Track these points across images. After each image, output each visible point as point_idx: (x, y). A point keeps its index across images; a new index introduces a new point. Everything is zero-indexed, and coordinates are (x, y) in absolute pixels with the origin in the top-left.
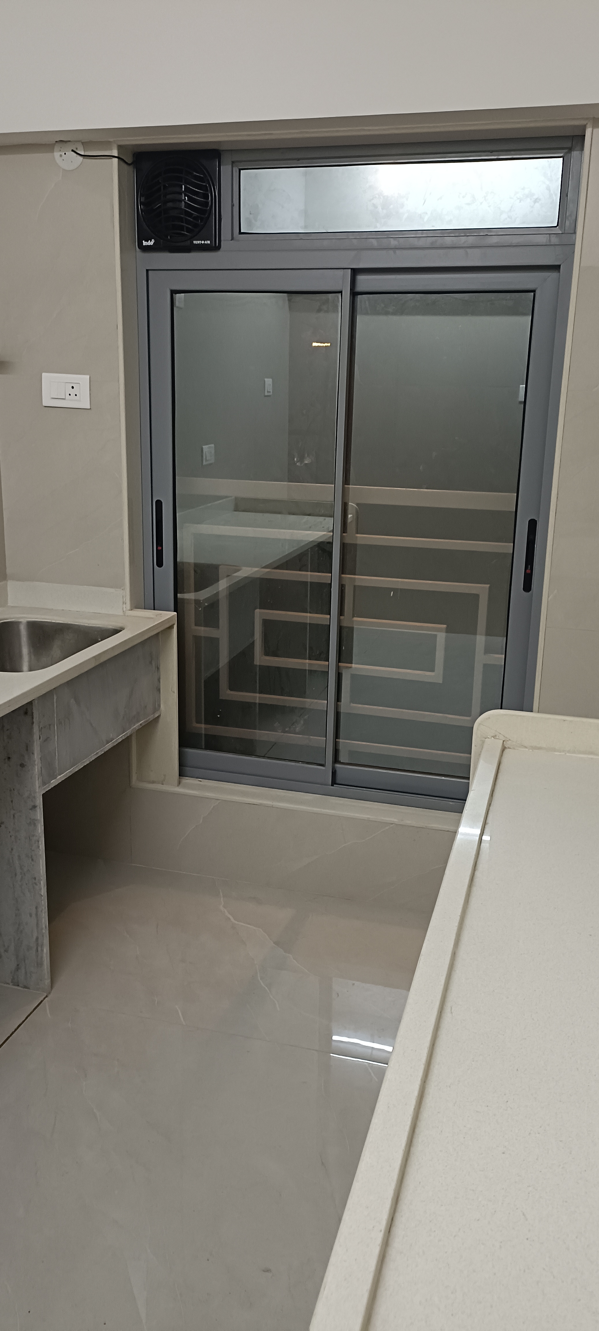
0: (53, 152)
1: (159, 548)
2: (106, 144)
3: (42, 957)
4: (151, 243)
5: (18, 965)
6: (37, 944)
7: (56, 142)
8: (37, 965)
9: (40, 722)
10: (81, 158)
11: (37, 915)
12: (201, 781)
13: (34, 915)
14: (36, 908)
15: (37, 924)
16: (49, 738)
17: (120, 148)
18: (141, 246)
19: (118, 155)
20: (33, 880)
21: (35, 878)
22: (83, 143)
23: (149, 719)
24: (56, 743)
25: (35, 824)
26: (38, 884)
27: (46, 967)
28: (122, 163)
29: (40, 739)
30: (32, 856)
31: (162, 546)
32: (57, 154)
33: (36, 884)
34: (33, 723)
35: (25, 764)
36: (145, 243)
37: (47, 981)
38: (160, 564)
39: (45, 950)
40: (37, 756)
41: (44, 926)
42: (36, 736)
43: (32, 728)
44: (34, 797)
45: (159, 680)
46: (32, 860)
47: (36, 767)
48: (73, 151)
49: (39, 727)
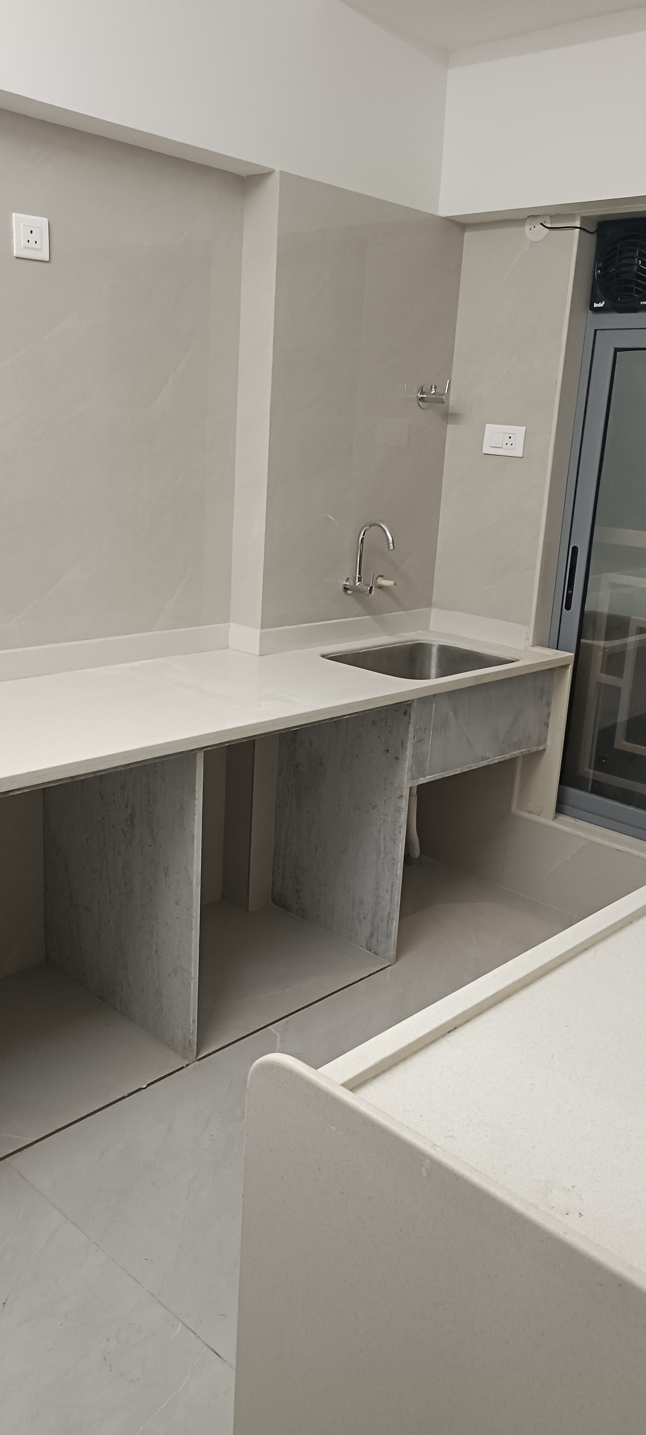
0: (525, 226)
1: (570, 592)
2: (571, 217)
3: (391, 931)
4: (601, 305)
5: (372, 933)
6: (389, 918)
7: (528, 216)
8: (387, 936)
9: (416, 724)
10: (547, 230)
11: (391, 892)
12: (576, 821)
13: (389, 892)
14: (392, 886)
15: (391, 900)
16: (422, 740)
17: (584, 219)
18: (592, 308)
19: (581, 225)
20: (393, 861)
21: (394, 859)
22: (551, 217)
23: (532, 750)
24: (430, 746)
25: (400, 812)
26: (396, 864)
27: (393, 940)
28: (582, 231)
29: (414, 738)
30: (394, 839)
31: (572, 590)
32: (527, 228)
33: (394, 864)
34: (409, 723)
35: (399, 757)
36: (595, 305)
37: (393, 953)
38: (568, 607)
39: (394, 924)
40: (409, 752)
41: (396, 903)
42: (411, 735)
43: (407, 728)
44: (402, 788)
45: (549, 715)
46: (394, 843)
47: (407, 762)
48: (541, 224)
49: (415, 728)
